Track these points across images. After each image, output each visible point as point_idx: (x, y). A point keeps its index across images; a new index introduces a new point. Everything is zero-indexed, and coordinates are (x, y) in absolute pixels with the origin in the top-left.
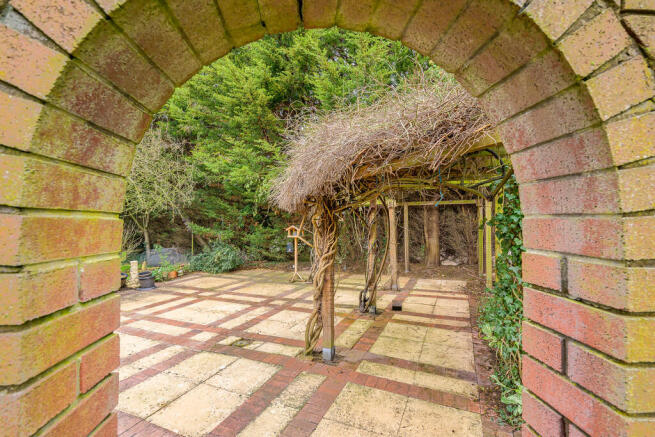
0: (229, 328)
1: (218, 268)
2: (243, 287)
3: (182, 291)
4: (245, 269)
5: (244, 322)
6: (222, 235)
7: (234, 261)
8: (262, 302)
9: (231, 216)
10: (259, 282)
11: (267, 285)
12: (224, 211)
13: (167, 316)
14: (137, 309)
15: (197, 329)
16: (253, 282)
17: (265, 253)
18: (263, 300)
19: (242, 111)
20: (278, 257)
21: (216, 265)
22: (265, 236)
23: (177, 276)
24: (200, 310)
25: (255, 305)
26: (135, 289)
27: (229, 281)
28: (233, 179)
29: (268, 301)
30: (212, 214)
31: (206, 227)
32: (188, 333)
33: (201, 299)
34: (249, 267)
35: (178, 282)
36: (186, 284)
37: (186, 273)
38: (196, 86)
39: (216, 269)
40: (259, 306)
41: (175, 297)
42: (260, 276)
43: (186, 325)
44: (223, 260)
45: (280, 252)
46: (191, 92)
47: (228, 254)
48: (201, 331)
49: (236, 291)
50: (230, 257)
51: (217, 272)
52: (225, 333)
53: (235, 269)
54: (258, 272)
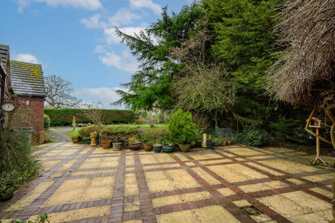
0: (246, 192)
1: (251, 144)
2: (267, 159)
3: (226, 154)
4: (272, 146)
5: (258, 190)
6: (255, 123)
7: (262, 140)
8: (279, 176)
9: (261, 111)
10: (281, 158)
11: (287, 162)
12: (255, 108)
13: (212, 168)
14: (201, 160)
15: (225, 184)
16: (276, 158)
17: (288, 137)
18: (281, 174)
19: (263, 37)
20: (301, 141)
21: (251, 141)
22: (288, 125)
23: (227, 144)
24: (231, 170)
25: (272, 178)
26: (205, 148)
27: (257, 153)
28: (258, 86)
29: (285, 177)
30: (248, 110)
31: (245, 117)
32: (218, 185)
33: (235, 162)
34: (275, 145)
35: (226, 148)
36: (230, 150)
37: (232, 144)
38: (234, 34)
39: (250, 143)
40: (276, 180)
41: (221, 157)
42: (283, 153)
43: (219, 178)
44: (255, 139)
45: (303, 138)
46: (231, 39)
47: (258, 135)
48: (226, 187)
49: (260, 162)
50: (260, 137)
51: (251, 145)
52: (241, 195)
53: (264, 145)
54: (282, 150)
